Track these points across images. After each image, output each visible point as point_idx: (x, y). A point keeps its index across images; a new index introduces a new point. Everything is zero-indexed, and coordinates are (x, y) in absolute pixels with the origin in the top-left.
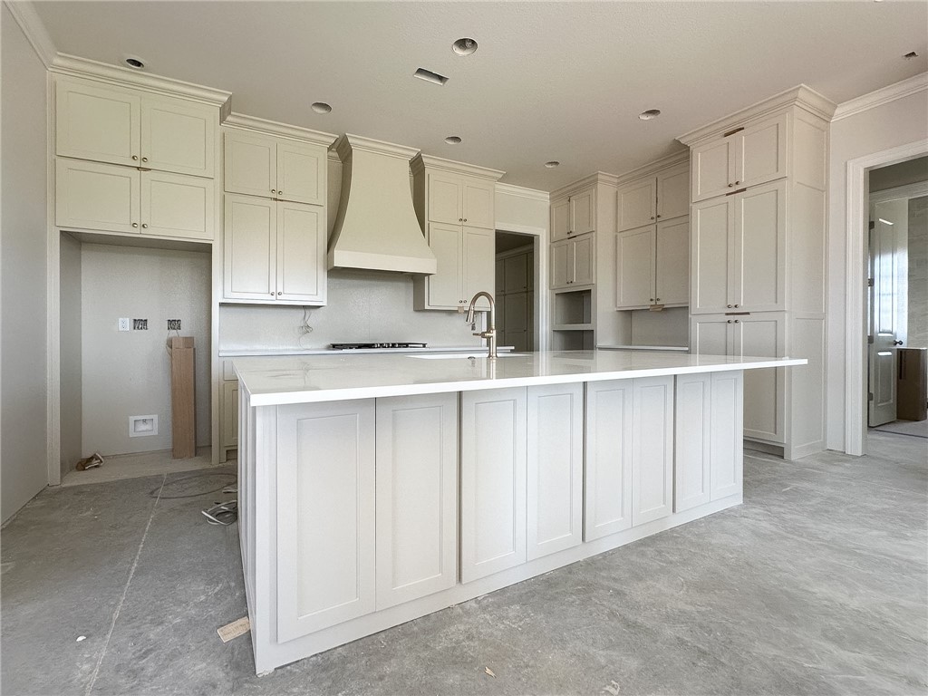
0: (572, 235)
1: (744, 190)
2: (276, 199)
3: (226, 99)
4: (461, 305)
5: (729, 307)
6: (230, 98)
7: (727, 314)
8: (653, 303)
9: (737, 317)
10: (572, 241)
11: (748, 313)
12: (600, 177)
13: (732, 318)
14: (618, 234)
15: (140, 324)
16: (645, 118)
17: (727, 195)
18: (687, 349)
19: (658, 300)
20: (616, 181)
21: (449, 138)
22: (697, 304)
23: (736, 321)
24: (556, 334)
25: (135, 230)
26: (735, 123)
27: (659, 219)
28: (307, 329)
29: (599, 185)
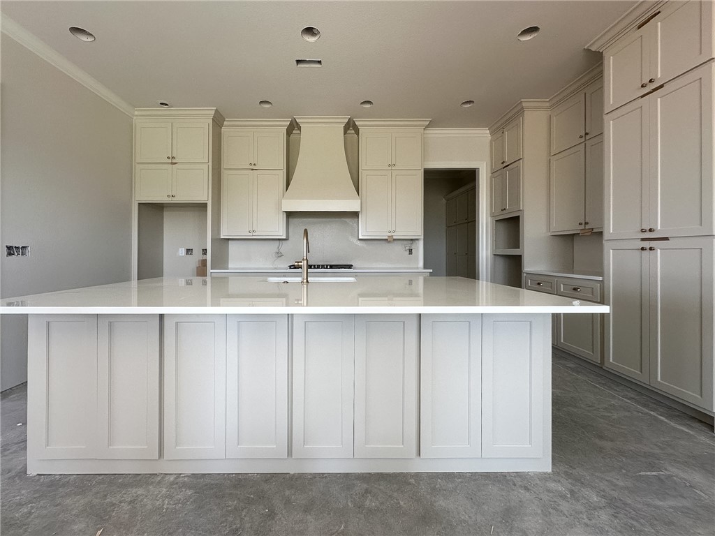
0: (505, 164)
1: (662, 86)
2: (253, 170)
3: (213, 112)
4: (390, 234)
5: (643, 231)
6: (216, 111)
7: (643, 240)
8: (582, 227)
9: (653, 244)
10: (507, 170)
11: (666, 239)
12: (524, 104)
13: (647, 244)
14: (552, 158)
15: (189, 251)
16: (524, 38)
17: (642, 97)
18: (601, 278)
19: (586, 223)
20: (548, 104)
21: (362, 103)
22: (610, 229)
23: (651, 249)
24: (497, 258)
25: (170, 199)
26: (648, 10)
27: (588, 137)
28: (279, 255)
29: (525, 113)
